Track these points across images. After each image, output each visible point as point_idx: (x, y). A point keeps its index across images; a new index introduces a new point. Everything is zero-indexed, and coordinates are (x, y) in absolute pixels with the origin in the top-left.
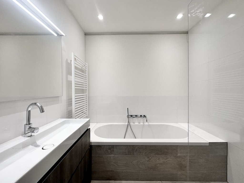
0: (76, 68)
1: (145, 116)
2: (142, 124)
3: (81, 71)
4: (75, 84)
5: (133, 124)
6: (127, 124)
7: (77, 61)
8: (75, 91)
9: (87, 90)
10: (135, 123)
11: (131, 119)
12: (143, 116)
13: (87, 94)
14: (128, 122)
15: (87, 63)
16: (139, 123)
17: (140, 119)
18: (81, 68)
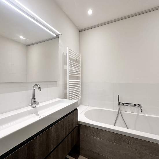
0: (70, 59)
1: (139, 106)
2: (136, 114)
3: (76, 62)
4: (70, 72)
5: (124, 112)
6: (118, 111)
7: (71, 53)
8: (70, 78)
9: (81, 77)
10: (128, 111)
11: (122, 107)
12: (137, 105)
13: (81, 80)
14: (119, 109)
15: (80, 55)
16: (132, 112)
17: (133, 108)
18: (76, 59)
